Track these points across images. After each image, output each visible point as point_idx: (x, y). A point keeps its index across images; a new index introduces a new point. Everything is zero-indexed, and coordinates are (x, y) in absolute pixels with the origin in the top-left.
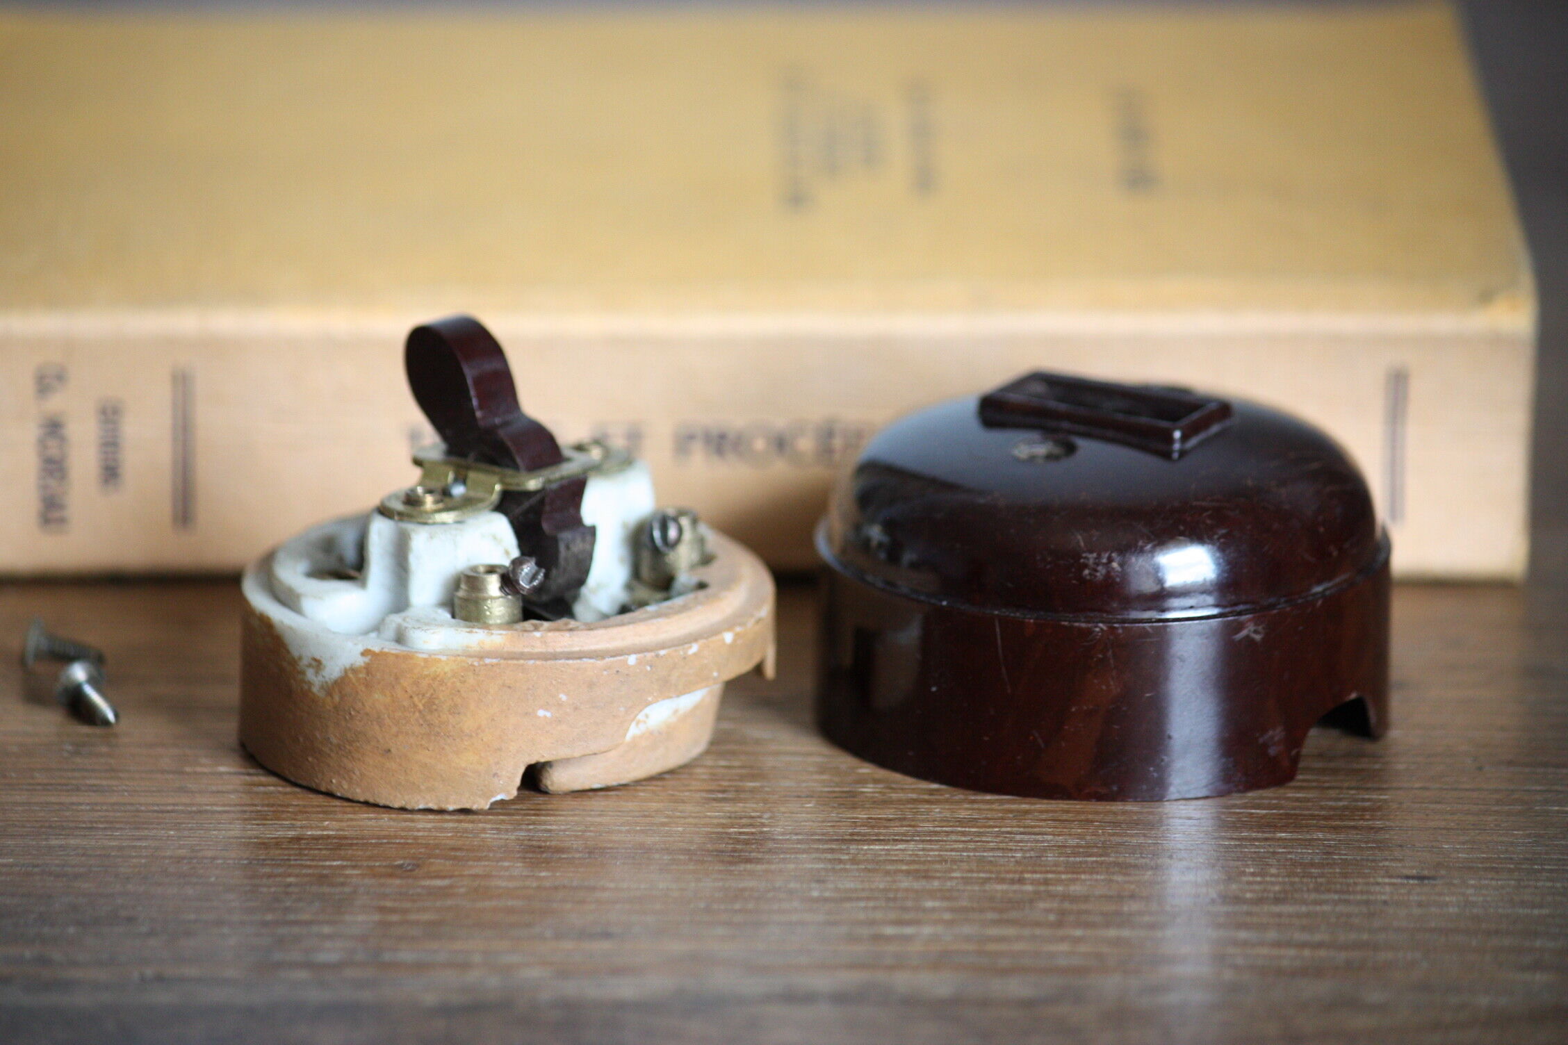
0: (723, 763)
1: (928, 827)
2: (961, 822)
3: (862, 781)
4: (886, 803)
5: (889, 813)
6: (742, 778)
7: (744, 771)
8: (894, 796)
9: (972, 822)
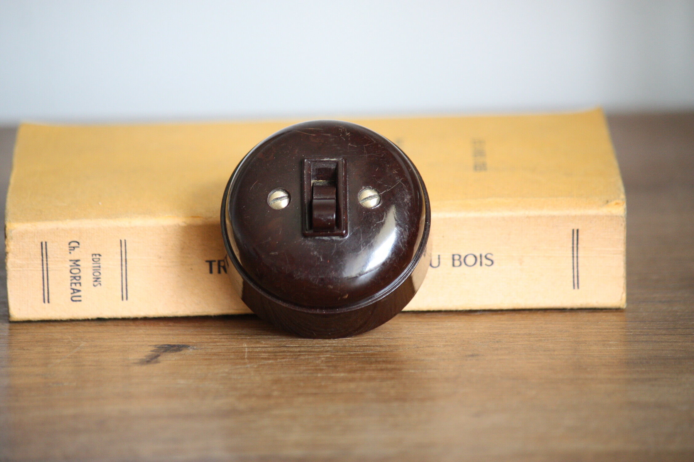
3: (274, 391)
4: (281, 397)
5: (282, 401)
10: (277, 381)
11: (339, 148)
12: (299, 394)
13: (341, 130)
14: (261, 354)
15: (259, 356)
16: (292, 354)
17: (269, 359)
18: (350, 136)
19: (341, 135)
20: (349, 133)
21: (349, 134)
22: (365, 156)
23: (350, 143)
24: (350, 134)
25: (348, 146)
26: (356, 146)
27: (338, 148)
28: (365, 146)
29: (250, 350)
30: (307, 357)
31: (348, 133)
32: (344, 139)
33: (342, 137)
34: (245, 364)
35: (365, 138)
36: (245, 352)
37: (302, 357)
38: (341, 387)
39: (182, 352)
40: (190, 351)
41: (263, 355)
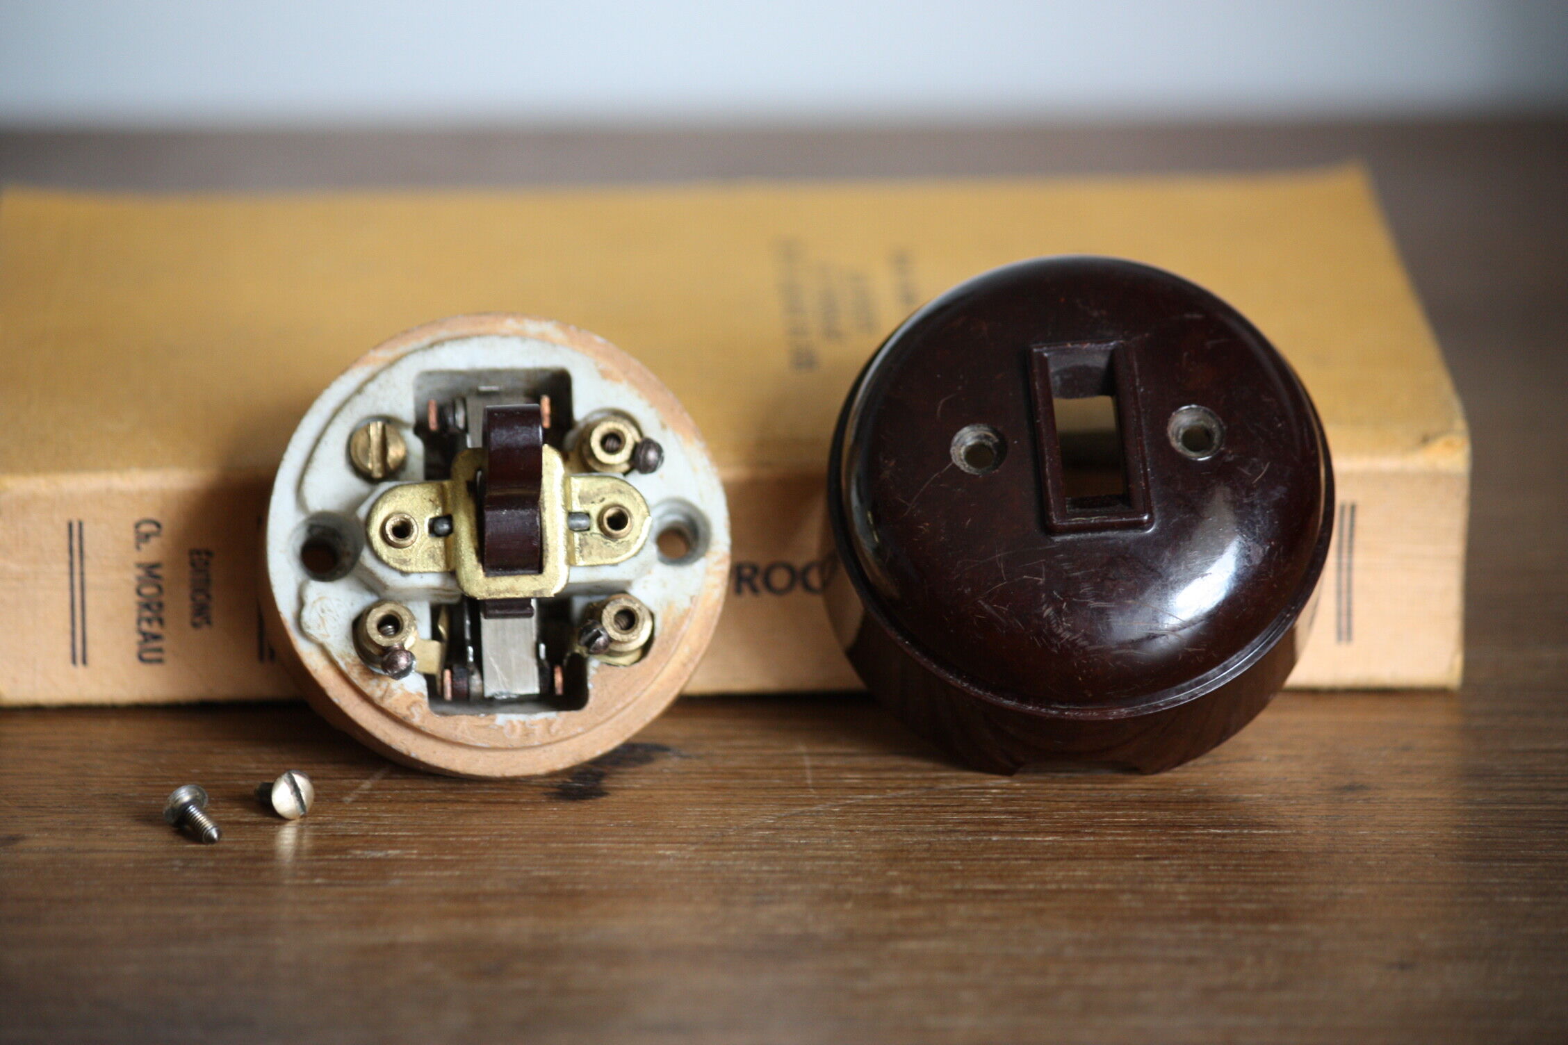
0: (765, 868)
1: (955, 924)
2: (986, 920)
3: (893, 882)
4: (915, 903)
5: (918, 912)
6: (785, 881)
7: (785, 875)
8: (924, 896)
9: (994, 919)
10: (895, 856)
11: (1066, 566)
12: (958, 896)
13: (1066, 622)
14: (843, 776)
15: (840, 779)
16: (918, 776)
17: (866, 790)
18: (1042, 605)
19: (1065, 604)
20: (1045, 615)
21: (1045, 611)
22: (1000, 553)
23: (1041, 583)
24: (1043, 613)
25: (1044, 575)
26: (1025, 577)
27: (1067, 568)
28: (1003, 581)
29: (817, 762)
30: (955, 785)
31: (1048, 616)
32: (1055, 593)
33: (1062, 599)
34: (810, 802)
35: (1005, 606)
36: (803, 768)
37: (944, 786)
38: (1055, 874)
39: (655, 766)
40: (670, 763)
41: (849, 776)
